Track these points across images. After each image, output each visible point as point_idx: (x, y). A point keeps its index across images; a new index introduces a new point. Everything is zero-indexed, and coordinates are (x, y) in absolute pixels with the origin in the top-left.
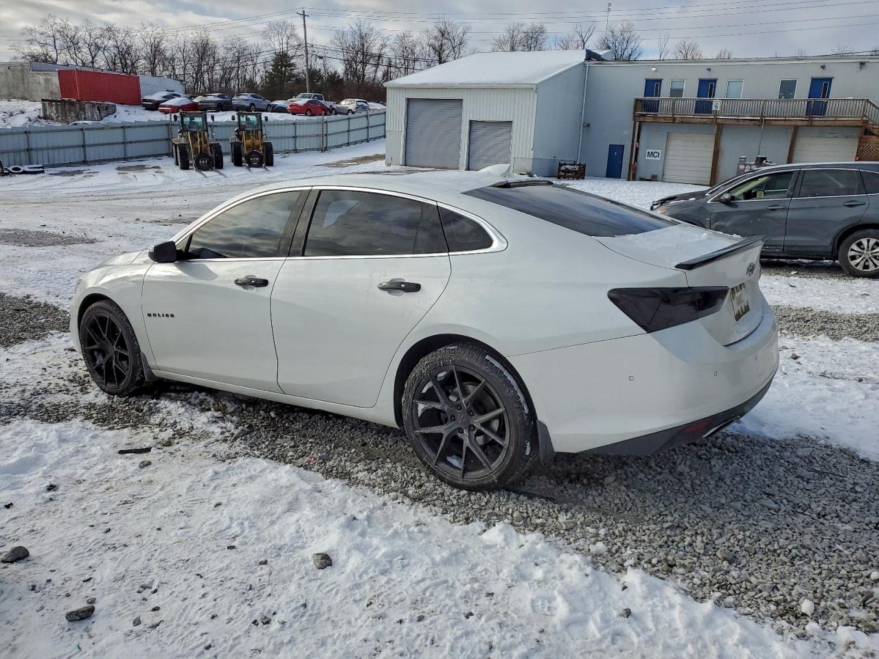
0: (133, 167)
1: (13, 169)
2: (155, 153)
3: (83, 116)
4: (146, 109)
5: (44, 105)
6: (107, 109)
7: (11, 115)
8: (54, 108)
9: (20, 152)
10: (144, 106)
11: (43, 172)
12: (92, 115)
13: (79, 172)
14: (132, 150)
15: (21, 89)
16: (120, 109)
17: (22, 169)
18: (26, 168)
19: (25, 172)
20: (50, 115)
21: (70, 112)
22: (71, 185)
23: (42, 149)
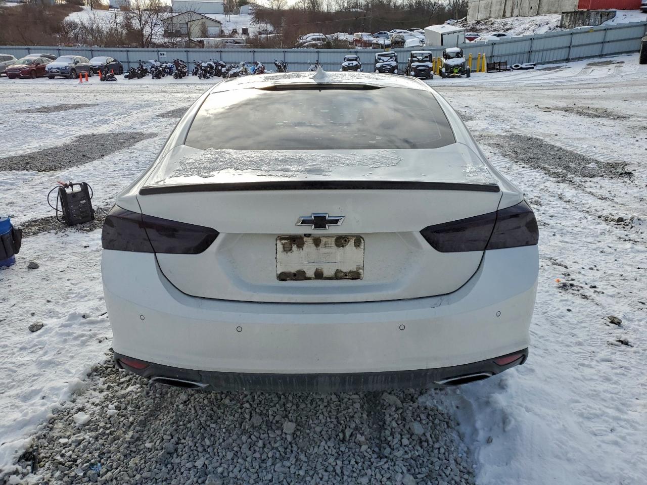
0: (602, 62)
1: (515, 66)
2: (628, 50)
3: (587, 23)
4: (643, 12)
5: (562, 17)
6: (608, 15)
7: (540, 26)
8: (569, 18)
9: (524, 54)
10: (641, 9)
11: (533, 68)
12: (595, 22)
13: (558, 67)
14: (608, 48)
15: (556, 6)
16: (620, 13)
17: (520, 66)
18: (524, 66)
19: (521, 68)
20: (565, 24)
21: (579, 20)
22: (541, 77)
23: (539, 51)
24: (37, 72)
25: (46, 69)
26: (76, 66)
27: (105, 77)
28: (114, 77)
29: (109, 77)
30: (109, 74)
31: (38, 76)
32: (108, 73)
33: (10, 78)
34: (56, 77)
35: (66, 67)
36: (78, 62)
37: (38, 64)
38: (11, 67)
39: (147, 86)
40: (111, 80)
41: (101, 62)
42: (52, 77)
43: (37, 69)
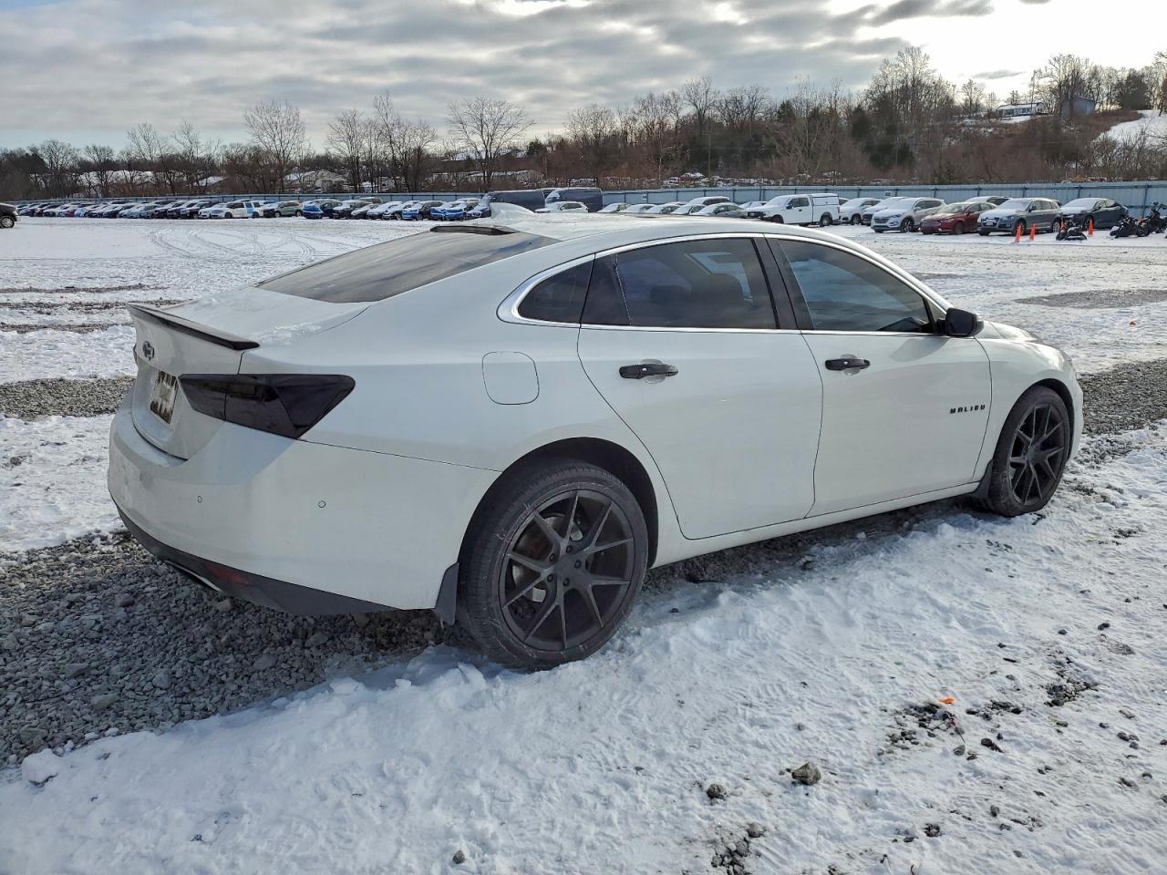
24: (966, 224)
25: (979, 220)
26: (1030, 214)
27: (1065, 234)
28: (1081, 234)
29: (1072, 233)
30: (1073, 229)
31: (966, 230)
32: (1072, 226)
33: (925, 234)
34: (991, 234)
35: (1009, 217)
36: (1034, 208)
37: (970, 213)
38: (928, 217)
39: (1126, 250)
40: (1074, 239)
41: (1083, 208)
42: (985, 232)
43: (967, 220)
